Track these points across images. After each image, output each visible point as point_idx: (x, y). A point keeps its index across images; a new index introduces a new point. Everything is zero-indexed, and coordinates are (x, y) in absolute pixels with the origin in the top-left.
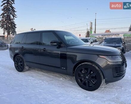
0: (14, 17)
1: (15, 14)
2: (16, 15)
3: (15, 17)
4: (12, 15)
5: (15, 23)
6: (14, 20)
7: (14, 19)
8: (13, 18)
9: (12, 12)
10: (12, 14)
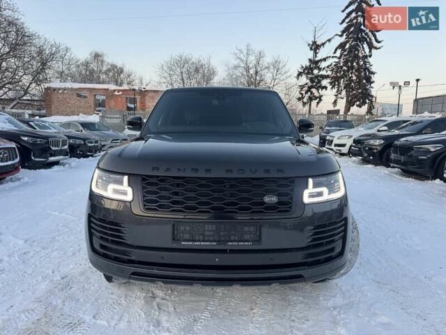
0: (373, 51)
1: (377, 37)
2: (379, 42)
3: (376, 48)
4: (367, 43)
5: (373, 69)
6: (370, 60)
7: (370, 56)
8: (370, 51)
9: (366, 34)
10: (366, 40)
